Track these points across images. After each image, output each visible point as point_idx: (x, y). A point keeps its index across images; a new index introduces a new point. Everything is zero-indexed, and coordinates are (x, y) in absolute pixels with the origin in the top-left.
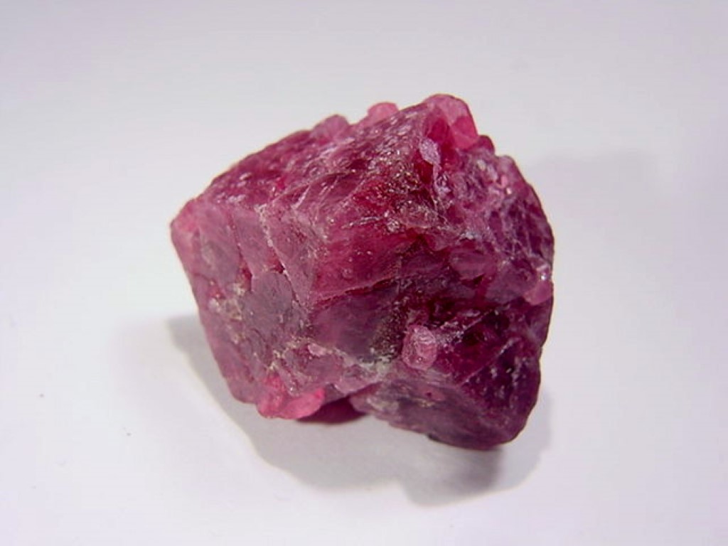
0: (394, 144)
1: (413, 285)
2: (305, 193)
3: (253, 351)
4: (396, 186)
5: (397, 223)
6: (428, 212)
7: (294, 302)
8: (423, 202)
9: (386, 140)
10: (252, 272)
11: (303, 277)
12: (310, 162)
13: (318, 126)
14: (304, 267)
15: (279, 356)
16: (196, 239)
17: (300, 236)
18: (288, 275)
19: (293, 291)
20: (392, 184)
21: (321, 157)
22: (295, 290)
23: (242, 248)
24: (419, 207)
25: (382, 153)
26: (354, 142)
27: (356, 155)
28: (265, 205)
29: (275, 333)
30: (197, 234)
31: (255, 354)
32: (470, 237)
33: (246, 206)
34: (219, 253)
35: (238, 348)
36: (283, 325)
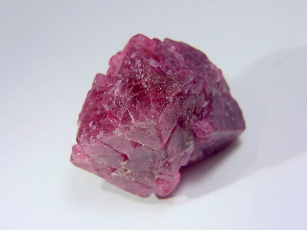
0: (142, 72)
1: (187, 112)
2: (130, 114)
3: (144, 179)
4: (161, 86)
5: (172, 97)
6: (176, 84)
7: (154, 152)
8: (172, 83)
9: (137, 72)
10: (126, 154)
11: (154, 142)
12: (114, 101)
13: (94, 84)
14: (152, 138)
15: (157, 172)
16: (91, 159)
17: (143, 130)
18: (145, 145)
19: (151, 149)
20: (159, 86)
21: (116, 96)
22: (152, 148)
23: (116, 149)
24: (173, 86)
25: (142, 78)
26: (122, 81)
27: (131, 86)
28: (117, 129)
29: (151, 167)
30: (89, 157)
31: (146, 178)
32: (192, 80)
33: (108, 135)
34: (105, 157)
35: (136, 182)
36: (154, 162)
